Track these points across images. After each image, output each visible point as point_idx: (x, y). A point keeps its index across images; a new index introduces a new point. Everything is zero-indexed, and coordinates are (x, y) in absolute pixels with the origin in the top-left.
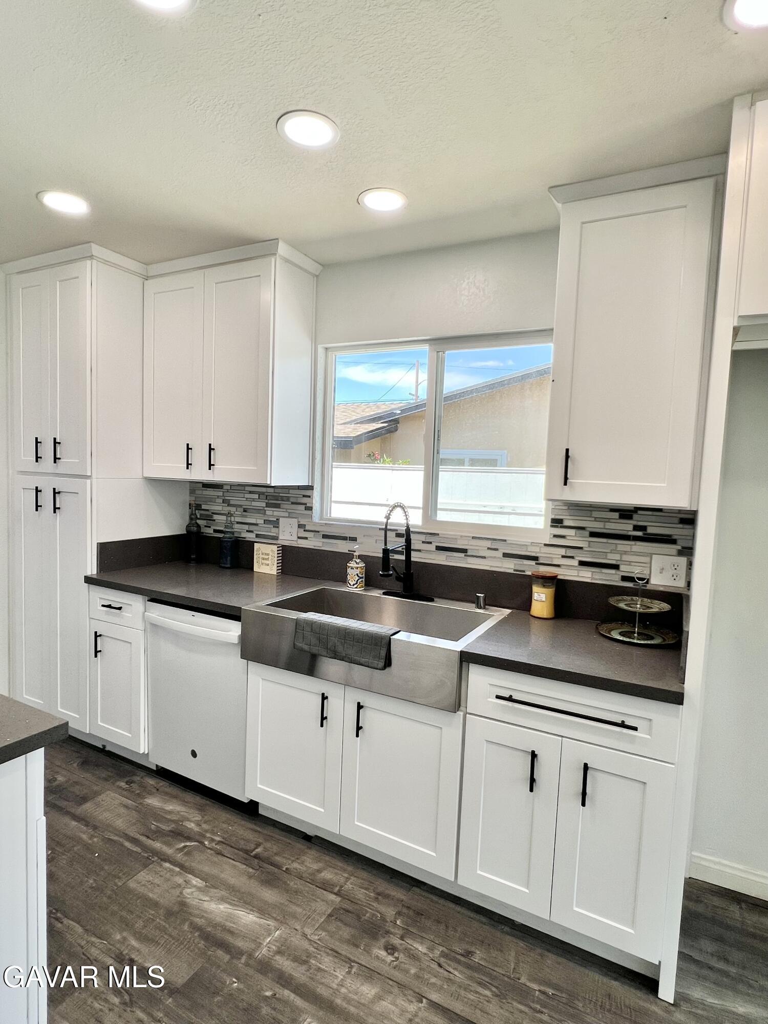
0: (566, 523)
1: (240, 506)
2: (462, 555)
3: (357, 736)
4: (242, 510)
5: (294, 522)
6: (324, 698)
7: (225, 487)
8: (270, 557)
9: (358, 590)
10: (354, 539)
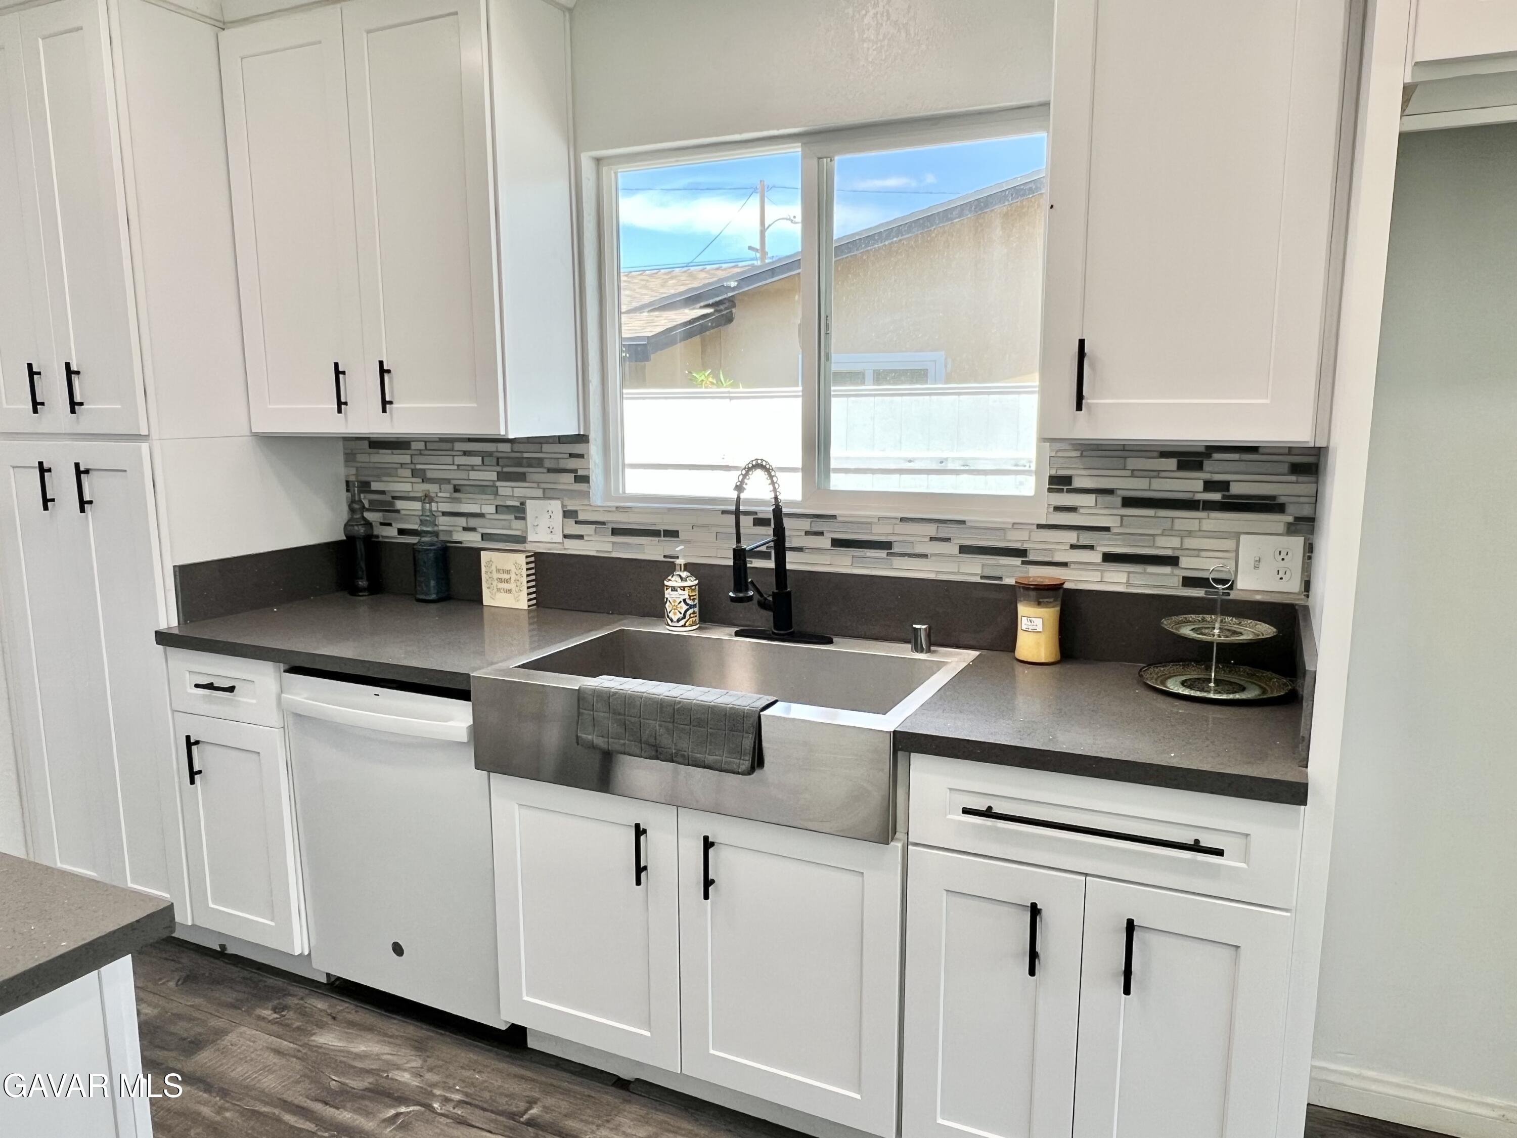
0: (1077, 483)
1: (448, 481)
2: (882, 553)
3: (706, 897)
4: (450, 487)
5: (556, 507)
6: (639, 832)
7: (414, 446)
8: (513, 577)
9: (689, 631)
10: (673, 534)
